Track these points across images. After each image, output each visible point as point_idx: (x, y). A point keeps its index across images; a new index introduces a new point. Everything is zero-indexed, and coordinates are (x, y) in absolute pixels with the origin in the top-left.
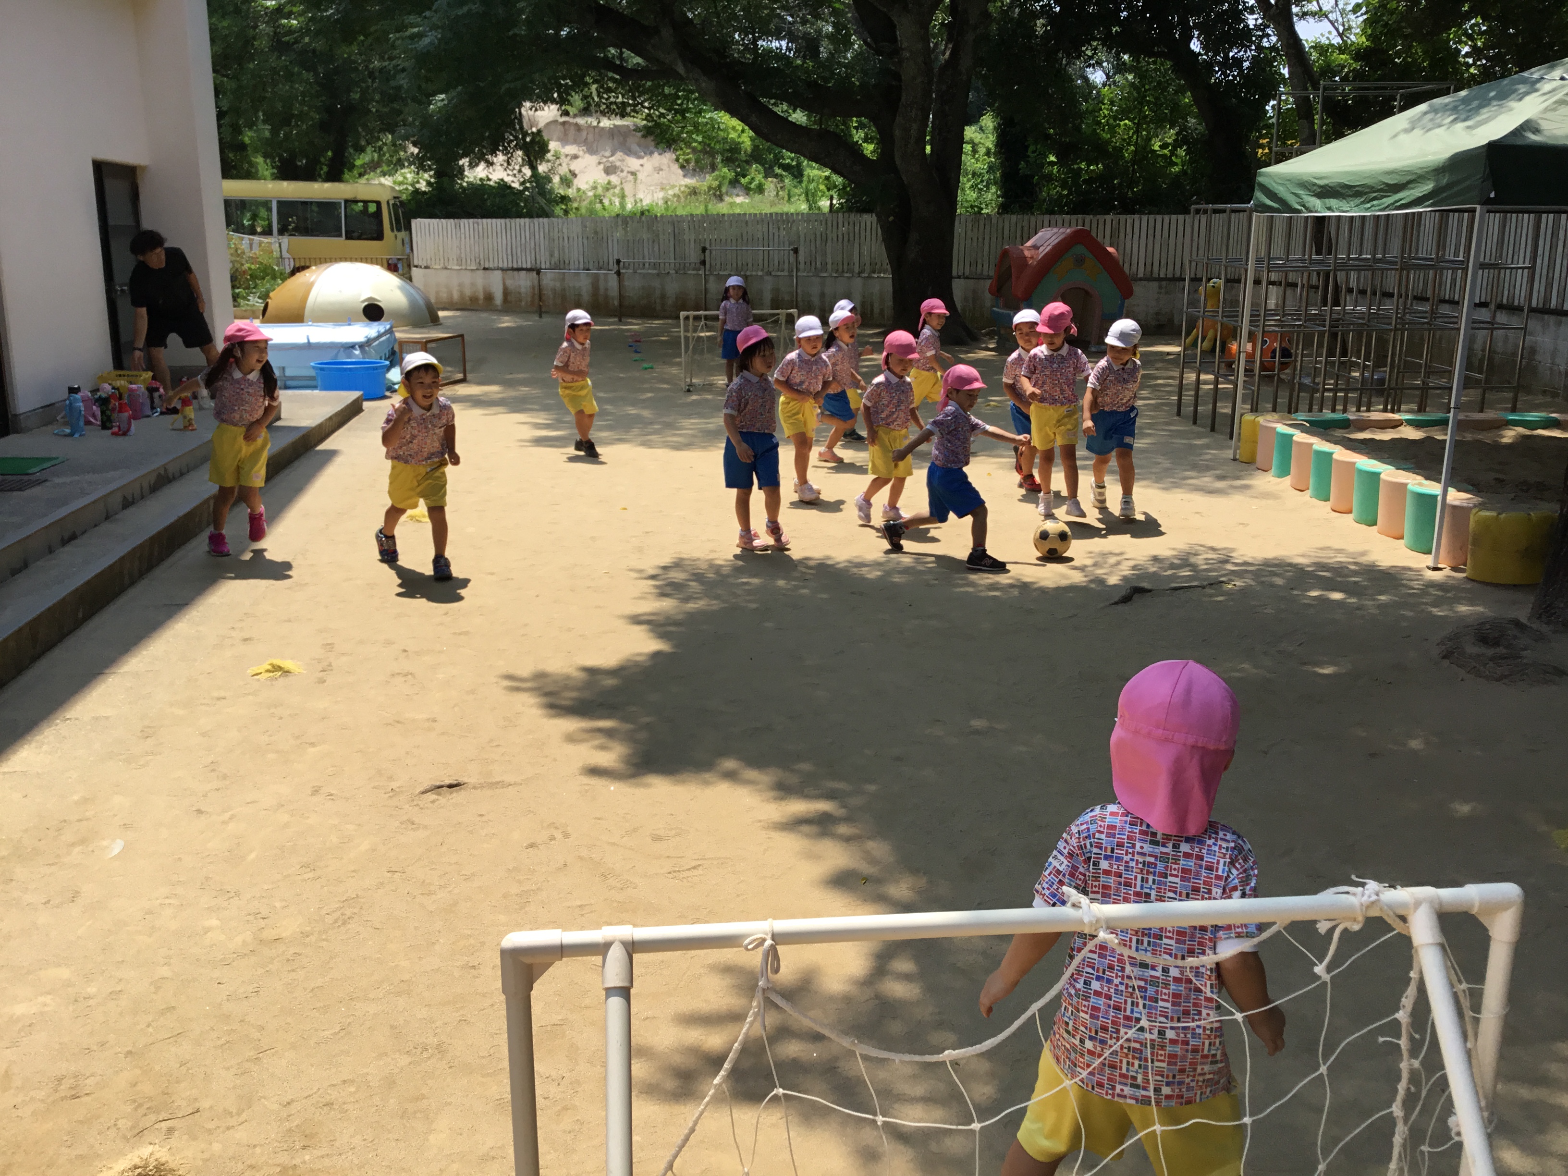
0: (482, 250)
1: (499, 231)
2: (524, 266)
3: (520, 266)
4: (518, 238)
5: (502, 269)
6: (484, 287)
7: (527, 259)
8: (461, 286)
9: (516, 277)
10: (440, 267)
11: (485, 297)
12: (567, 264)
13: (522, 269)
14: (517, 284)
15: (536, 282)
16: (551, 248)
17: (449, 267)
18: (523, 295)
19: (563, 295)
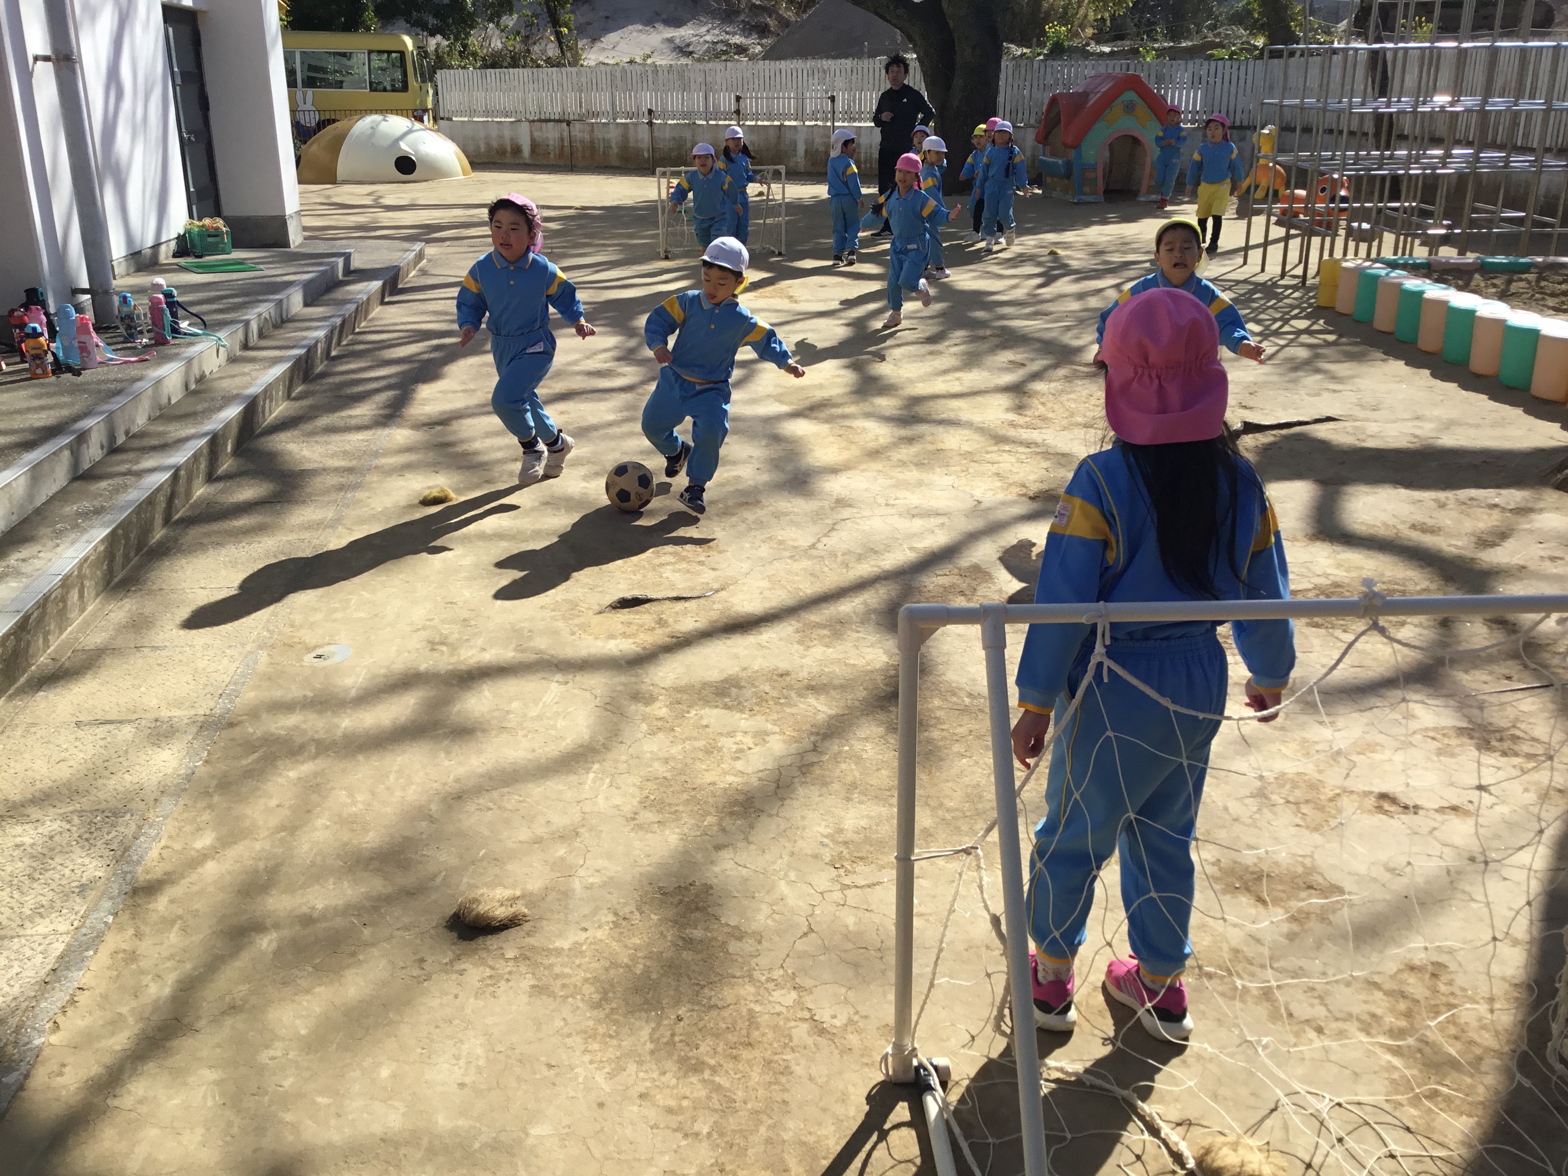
0: (508, 101)
1: (526, 81)
2: (552, 118)
3: (547, 117)
4: (546, 89)
5: (531, 121)
6: (512, 139)
7: (554, 110)
8: (487, 138)
9: (544, 129)
10: (466, 119)
11: (512, 149)
12: (596, 115)
13: (549, 120)
14: (545, 135)
15: (566, 134)
16: (580, 98)
17: (475, 119)
18: (551, 148)
19: (592, 147)
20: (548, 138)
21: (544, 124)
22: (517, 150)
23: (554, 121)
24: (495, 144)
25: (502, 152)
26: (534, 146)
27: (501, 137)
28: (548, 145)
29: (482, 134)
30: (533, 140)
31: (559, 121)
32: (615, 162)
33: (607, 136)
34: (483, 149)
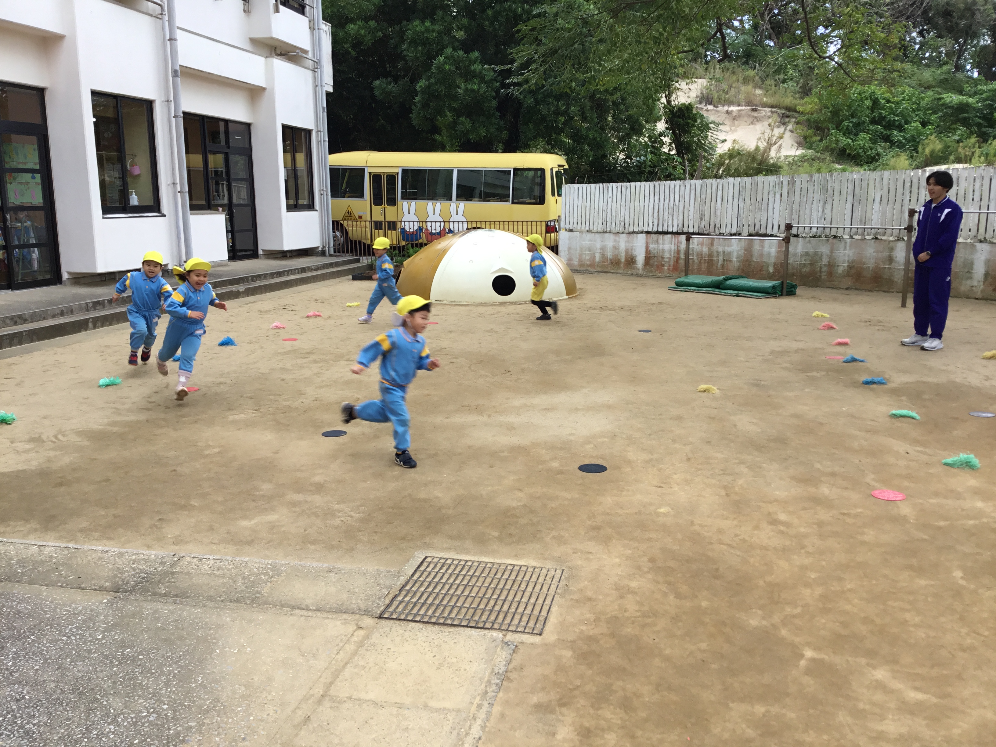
0: (627, 214)
1: (647, 194)
2: (670, 230)
3: (666, 229)
4: (667, 201)
5: (648, 233)
6: (627, 251)
7: (674, 222)
8: (603, 248)
9: (661, 241)
11: (626, 260)
12: (718, 228)
13: (667, 233)
14: (661, 247)
15: (683, 246)
18: (666, 260)
19: (710, 260)
20: (663, 250)
21: (661, 236)
22: (631, 261)
23: (672, 233)
24: (610, 255)
25: (615, 263)
26: (649, 258)
27: (615, 248)
28: (663, 258)
29: (598, 245)
30: (648, 252)
31: (678, 233)
33: (728, 249)
34: (598, 257)
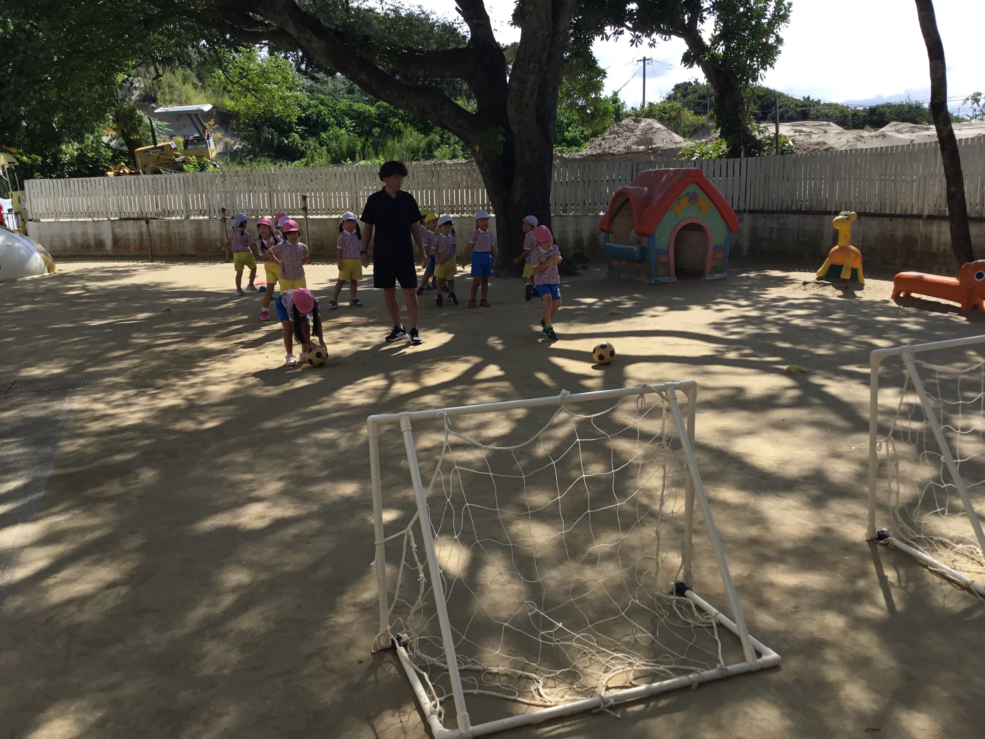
0: (91, 204)
1: (107, 187)
2: (131, 217)
3: (127, 215)
4: (125, 192)
6: (95, 236)
7: (134, 210)
8: (73, 235)
9: (124, 226)
10: (53, 220)
11: (96, 244)
12: (171, 213)
13: (129, 219)
14: (126, 231)
15: (144, 229)
16: (156, 200)
17: (61, 220)
18: (132, 241)
19: (169, 239)
20: (128, 234)
22: (100, 244)
23: (134, 219)
24: (80, 240)
25: (86, 246)
26: (116, 240)
27: (84, 234)
28: (128, 240)
29: (67, 232)
30: (114, 235)
31: (138, 219)
32: (191, 252)
33: (181, 230)
34: (68, 245)
